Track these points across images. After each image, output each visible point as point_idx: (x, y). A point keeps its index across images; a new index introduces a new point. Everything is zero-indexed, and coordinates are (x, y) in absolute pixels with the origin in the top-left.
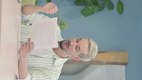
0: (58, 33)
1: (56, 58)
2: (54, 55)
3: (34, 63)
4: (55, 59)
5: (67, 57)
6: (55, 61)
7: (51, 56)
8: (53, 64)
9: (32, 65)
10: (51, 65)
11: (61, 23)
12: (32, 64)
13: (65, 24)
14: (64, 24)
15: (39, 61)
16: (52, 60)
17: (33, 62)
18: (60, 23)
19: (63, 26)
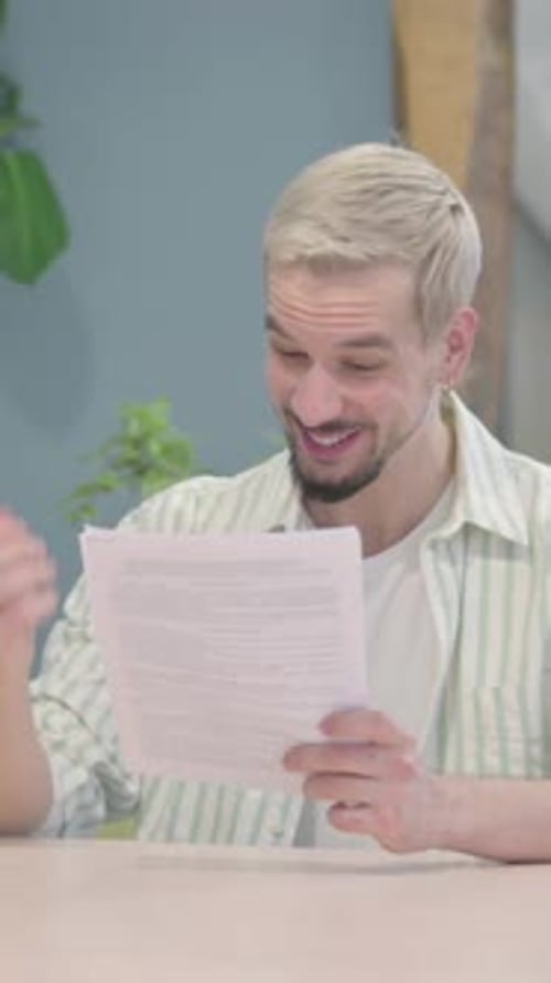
0: (220, 499)
1: (455, 526)
2: (434, 545)
3: (513, 724)
4: (468, 529)
5: (448, 414)
6: (487, 534)
7: (445, 566)
8: (509, 549)
9: (528, 742)
10: (521, 567)
11: (131, 463)
12: (516, 748)
13: (134, 428)
14: (138, 443)
15: (491, 680)
16: (476, 562)
17: (503, 738)
18: (127, 471)
19: (154, 448)
